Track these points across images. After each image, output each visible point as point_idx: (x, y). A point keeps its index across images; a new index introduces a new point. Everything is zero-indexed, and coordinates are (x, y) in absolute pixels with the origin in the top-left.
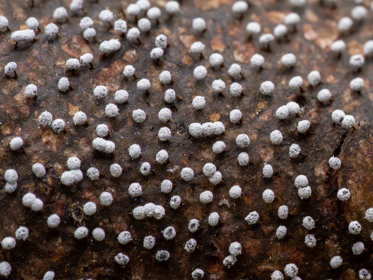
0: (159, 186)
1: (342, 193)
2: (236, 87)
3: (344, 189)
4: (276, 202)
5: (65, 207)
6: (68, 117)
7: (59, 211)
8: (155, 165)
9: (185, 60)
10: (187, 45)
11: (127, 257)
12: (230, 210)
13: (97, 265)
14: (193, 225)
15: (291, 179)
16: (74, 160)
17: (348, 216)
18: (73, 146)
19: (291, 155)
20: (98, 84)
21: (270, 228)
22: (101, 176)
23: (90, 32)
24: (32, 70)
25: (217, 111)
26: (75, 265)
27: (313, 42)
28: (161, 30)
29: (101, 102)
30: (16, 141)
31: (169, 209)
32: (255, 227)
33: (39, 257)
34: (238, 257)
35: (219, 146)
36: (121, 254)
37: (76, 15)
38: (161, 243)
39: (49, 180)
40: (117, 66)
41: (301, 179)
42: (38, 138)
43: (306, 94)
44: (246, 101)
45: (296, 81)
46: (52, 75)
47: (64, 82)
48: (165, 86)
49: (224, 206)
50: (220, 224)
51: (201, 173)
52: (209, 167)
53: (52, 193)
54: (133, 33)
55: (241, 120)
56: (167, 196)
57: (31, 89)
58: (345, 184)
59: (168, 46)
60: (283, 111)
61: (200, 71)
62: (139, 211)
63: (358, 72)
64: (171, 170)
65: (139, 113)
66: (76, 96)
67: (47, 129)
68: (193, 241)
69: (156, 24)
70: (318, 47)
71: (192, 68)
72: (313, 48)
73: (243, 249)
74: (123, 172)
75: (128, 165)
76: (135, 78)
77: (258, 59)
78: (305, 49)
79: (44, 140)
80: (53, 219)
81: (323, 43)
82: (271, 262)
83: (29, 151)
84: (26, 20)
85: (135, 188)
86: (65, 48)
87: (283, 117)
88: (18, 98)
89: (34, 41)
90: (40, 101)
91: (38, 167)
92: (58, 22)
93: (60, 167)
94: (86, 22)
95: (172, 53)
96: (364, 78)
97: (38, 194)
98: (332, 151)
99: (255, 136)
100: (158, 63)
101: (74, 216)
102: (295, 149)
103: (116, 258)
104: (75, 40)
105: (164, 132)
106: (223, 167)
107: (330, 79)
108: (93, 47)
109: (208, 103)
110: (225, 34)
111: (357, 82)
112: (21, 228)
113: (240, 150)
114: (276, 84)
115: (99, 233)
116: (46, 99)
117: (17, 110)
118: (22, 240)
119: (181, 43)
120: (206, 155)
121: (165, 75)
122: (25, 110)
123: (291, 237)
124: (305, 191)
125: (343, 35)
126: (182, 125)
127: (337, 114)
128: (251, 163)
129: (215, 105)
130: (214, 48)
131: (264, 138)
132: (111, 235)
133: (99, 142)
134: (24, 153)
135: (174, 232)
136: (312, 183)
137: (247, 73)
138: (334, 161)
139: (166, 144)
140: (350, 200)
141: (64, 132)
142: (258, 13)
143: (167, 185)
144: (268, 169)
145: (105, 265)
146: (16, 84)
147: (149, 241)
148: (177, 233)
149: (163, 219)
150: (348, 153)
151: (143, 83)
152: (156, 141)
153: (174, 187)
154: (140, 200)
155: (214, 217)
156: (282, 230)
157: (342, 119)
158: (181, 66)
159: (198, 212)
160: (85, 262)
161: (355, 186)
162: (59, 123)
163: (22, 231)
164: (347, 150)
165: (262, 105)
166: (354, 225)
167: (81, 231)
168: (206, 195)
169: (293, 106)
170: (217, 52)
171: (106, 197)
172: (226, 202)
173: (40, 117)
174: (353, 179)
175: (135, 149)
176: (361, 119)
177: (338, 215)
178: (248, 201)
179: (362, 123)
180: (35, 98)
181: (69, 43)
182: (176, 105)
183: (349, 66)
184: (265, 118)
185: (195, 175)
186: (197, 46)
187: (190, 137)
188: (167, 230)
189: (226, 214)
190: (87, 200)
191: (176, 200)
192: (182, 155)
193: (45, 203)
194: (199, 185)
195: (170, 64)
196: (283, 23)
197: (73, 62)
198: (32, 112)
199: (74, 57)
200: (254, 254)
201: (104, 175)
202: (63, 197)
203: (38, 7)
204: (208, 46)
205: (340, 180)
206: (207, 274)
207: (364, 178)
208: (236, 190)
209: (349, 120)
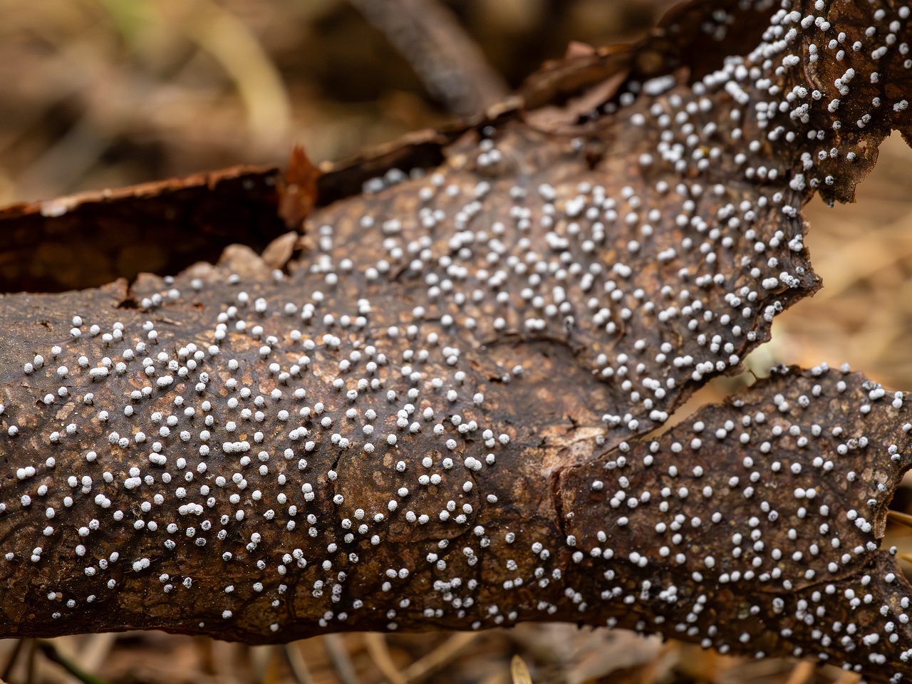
0: (199, 489)
1: (337, 499)
2: (260, 415)
3: (339, 496)
4: (288, 503)
5: (127, 504)
6: (131, 436)
7: (123, 508)
8: (196, 473)
9: (222, 392)
10: (224, 380)
11: (174, 543)
12: (253, 508)
13: (151, 548)
14: (224, 520)
15: (299, 486)
16: (135, 470)
17: (341, 514)
18: (134, 458)
19: (300, 468)
20: (155, 411)
21: (283, 522)
22: (155, 482)
23: (150, 370)
24: (106, 399)
25: (245, 432)
26: (135, 547)
27: (320, 378)
28: (204, 368)
29: (157, 425)
30: (91, 455)
31: (206, 507)
32: (272, 521)
33: (108, 542)
34: (258, 544)
35: (245, 460)
36: (169, 541)
37: (141, 355)
38: (200, 532)
39: (116, 485)
40: (170, 396)
41: (307, 487)
42: (108, 452)
43: (313, 420)
44: (267, 424)
45: (305, 411)
46: (120, 403)
47: (129, 409)
48: (206, 413)
49: (249, 505)
50: (245, 519)
51: (232, 479)
52: (237, 477)
53: (118, 494)
54: (183, 371)
55: (263, 440)
56: (206, 497)
57: (103, 415)
58: (340, 492)
59: (209, 380)
60: (294, 434)
61: (233, 402)
62: (183, 509)
63: (352, 403)
64: (209, 478)
65: (185, 434)
66: (138, 419)
67: (115, 445)
68: (224, 532)
69: (201, 363)
70: (323, 382)
71: (227, 398)
72: (319, 383)
73: (262, 537)
74: (172, 478)
75: (175, 473)
76: (183, 406)
77: (277, 393)
78: (314, 384)
79: (113, 453)
80: (118, 515)
81: (327, 379)
82: (283, 547)
83: (101, 462)
84: (102, 358)
85: (181, 492)
86: (131, 381)
87: (294, 438)
88: (94, 420)
89: (108, 375)
90: (110, 423)
91: (108, 475)
92: (127, 361)
93: (124, 474)
94: (147, 361)
95: (212, 386)
96: (357, 408)
97: (107, 495)
98: (331, 464)
99: (273, 452)
100: (201, 394)
101: (134, 512)
102: (303, 463)
103: (165, 543)
104: (139, 375)
105: (204, 449)
106: (248, 475)
107: (331, 408)
108: (153, 380)
109: (238, 426)
110: (253, 371)
111: (352, 412)
112: (94, 521)
113: (261, 463)
114: (289, 412)
115: (153, 525)
116: (115, 422)
117: (93, 430)
118: (94, 530)
119: (219, 378)
120: (235, 466)
121: (206, 405)
122: (99, 430)
123: (298, 529)
124: (310, 496)
125: (343, 374)
126: (219, 443)
127: (335, 437)
128: (269, 473)
129: (244, 428)
130: (245, 382)
131: (280, 453)
132: (162, 526)
133: (154, 457)
134: (97, 463)
135: (210, 525)
136: (315, 489)
137: (269, 402)
138: (332, 474)
139: (205, 458)
140: (343, 503)
141: (128, 447)
142: (279, 354)
143: (205, 489)
144: (282, 479)
145: (157, 548)
146: (92, 410)
147: (191, 531)
148: (212, 525)
149: (202, 514)
150: (343, 467)
151: (189, 411)
152: (197, 455)
153: (210, 490)
154: (185, 501)
155: (240, 514)
156: (291, 524)
157: (339, 441)
158: (219, 397)
159: (229, 509)
160: (142, 545)
161: (347, 492)
162: (125, 441)
163: (94, 523)
164: (342, 464)
165: (279, 428)
166: (346, 522)
167: (139, 524)
168: (235, 498)
169: (302, 431)
170: (246, 386)
171: (159, 498)
172: (249, 502)
173: (110, 436)
174: (346, 486)
175: (181, 462)
176: (354, 440)
177: (335, 513)
178: (266, 501)
179: (355, 443)
180: (107, 421)
181: (134, 377)
182: (214, 427)
183: (346, 398)
184: (281, 438)
185: (227, 482)
186: (231, 382)
187: (224, 452)
188: (204, 523)
189: (249, 511)
190: (145, 500)
191: (211, 501)
192: (217, 466)
193: (112, 502)
194: (229, 489)
195: (210, 395)
196: (297, 364)
197: (136, 394)
198: (104, 431)
199: (137, 389)
200: (270, 541)
201: (158, 481)
202: (126, 497)
203: (112, 348)
204: (240, 381)
205: (336, 488)
206: (234, 556)
207: (355, 485)
208: (257, 494)
209: (344, 442)
